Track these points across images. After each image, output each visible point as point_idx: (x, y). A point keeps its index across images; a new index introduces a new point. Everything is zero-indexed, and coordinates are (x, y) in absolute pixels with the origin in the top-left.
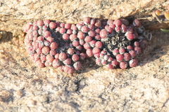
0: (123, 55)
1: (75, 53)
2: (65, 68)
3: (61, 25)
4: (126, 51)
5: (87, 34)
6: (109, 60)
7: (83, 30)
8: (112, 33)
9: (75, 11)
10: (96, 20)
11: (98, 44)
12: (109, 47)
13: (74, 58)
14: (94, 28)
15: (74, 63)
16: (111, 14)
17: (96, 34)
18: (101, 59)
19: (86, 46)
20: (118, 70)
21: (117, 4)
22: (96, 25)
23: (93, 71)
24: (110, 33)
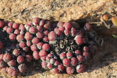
0: (70, 59)
1: (21, 54)
2: (9, 70)
3: (9, 25)
4: (74, 55)
5: (34, 36)
6: (55, 64)
7: (31, 30)
8: (60, 36)
9: (24, 10)
10: (45, 22)
11: (45, 46)
12: (57, 50)
13: (19, 60)
14: (43, 29)
15: (19, 64)
16: (62, 16)
17: (44, 36)
18: (47, 62)
19: (33, 48)
20: (65, 75)
21: (68, 6)
22: (45, 26)
23: (39, 74)
24: (58, 36)
